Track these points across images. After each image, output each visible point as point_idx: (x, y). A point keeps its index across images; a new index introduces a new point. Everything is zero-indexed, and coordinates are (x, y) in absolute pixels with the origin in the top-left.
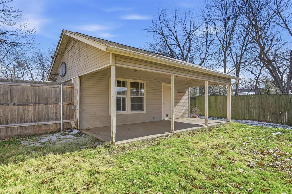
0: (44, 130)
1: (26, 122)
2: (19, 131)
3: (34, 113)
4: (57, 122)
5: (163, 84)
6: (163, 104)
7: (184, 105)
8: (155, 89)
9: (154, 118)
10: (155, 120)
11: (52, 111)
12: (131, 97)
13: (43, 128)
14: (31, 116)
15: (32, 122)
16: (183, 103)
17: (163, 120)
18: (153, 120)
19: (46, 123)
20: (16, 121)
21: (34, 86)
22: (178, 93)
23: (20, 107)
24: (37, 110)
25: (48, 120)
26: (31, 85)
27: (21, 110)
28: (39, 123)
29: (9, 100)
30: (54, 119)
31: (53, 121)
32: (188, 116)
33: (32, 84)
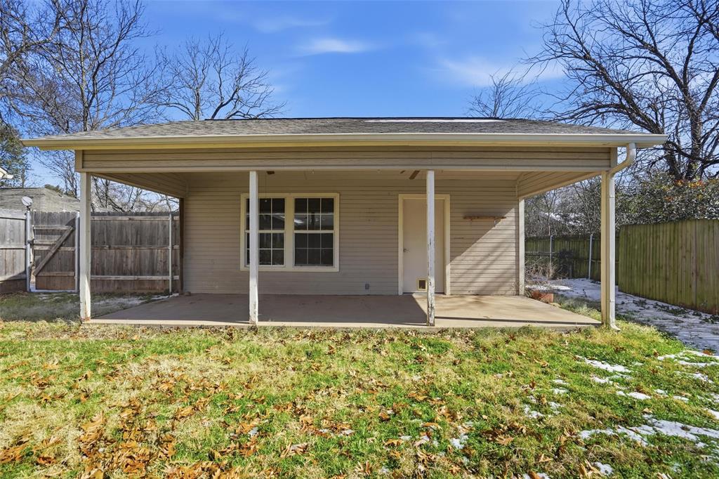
0: (146, 289)
1: (125, 274)
2: (116, 286)
3: (134, 262)
4: (165, 278)
5: (401, 197)
6: (404, 250)
7: (496, 254)
8: (371, 211)
9: (367, 287)
10: (371, 291)
11: (159, 259)
12: (296, 234)
13: (147, 286)
14: (130, 264)
15: (131, 275)
16: (491, 249)
17: (400, 293)
18: (364, 292)
19: (148, 277)
20: (113, 271)
21: (133, 220)
22: (465, 218)
23: (117, 251)
24: (138, 256)
25: (153, 274)
26: (130, 219)
27: (118, 255)
28: (139, 277)
29: (105, 240)
30: (162, 272)
31: (160, 275)
32: (518, 291)
33: (131, 217)
